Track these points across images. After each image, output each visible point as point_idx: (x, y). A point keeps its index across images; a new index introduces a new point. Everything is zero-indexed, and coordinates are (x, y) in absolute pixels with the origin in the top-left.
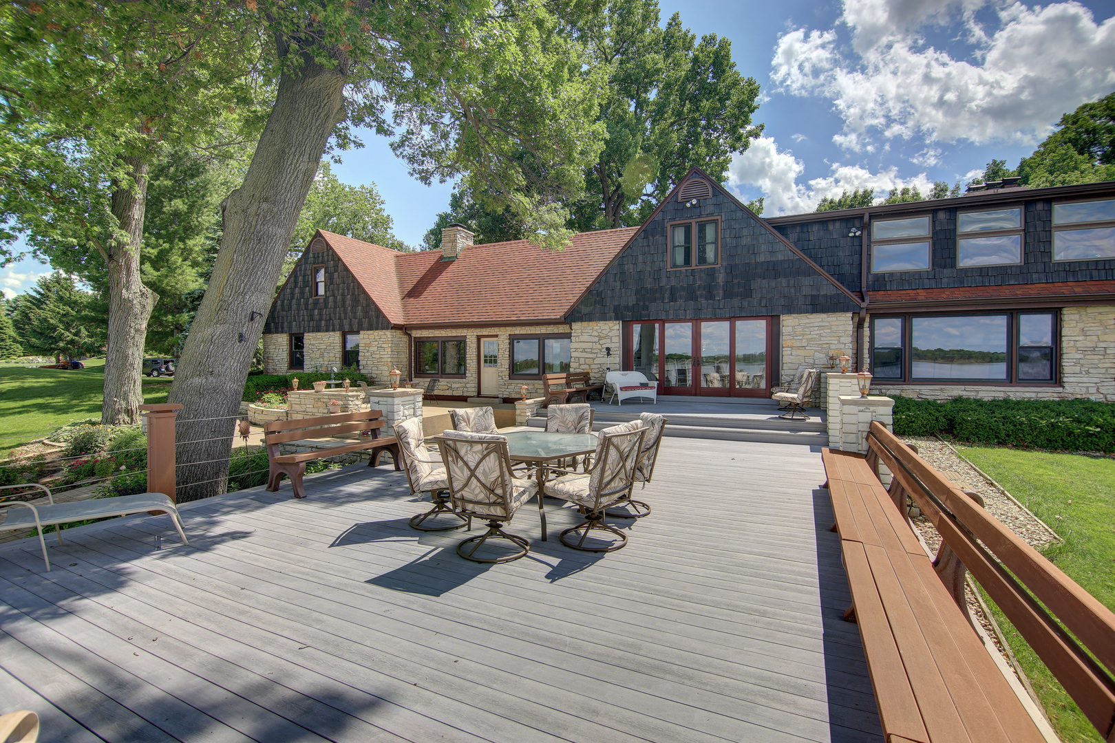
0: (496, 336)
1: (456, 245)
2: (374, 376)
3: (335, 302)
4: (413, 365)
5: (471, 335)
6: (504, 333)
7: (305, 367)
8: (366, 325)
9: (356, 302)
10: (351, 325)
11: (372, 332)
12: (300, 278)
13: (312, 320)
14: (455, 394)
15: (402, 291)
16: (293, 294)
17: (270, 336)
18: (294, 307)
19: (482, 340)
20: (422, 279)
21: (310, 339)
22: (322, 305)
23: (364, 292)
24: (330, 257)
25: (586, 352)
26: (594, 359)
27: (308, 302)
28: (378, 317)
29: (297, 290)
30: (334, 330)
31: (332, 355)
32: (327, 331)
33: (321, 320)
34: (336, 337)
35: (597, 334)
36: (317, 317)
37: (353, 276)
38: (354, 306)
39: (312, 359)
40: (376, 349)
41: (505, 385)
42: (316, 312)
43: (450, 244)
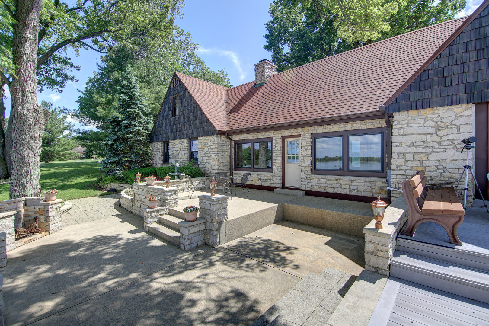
0: (299, 136)
1: (264, 74)
2: (207, 169)
3: (184, 119)
4: (233, 161)
5: (276, 136)
6: (306, 133)
7: (170, 162)
8: (201, 133)
9: (195, 116)
10: (193, 134)
11: (205, 138)
12: (167, 106)
13: (173, 132)
14: (264, 184)
15: (227, 110)
16: (163, 116)
17: (154, 144)
18: (164, 125)
19: (286, 140)
20: (241, 100)
21: (173, 145)
22: (177, 122)
23: (200, 110)
24: (181, 89)
25: (416, 146)
26: (428, 154)
27: (170, 120)
28: (208, 126)
29: (165, 114)
30: (183, 138)
31: (183, 154)
32: (180, 139)
33: (177, 131)
34: (184, 143)
35: (433, 124)
36: (175, 130)
37: (194, 99)
38: (194, 120)
39: (173, 157)
40: (207, 149)
41: (307, 179)
42: (174, 126)
43: (260, 74)
